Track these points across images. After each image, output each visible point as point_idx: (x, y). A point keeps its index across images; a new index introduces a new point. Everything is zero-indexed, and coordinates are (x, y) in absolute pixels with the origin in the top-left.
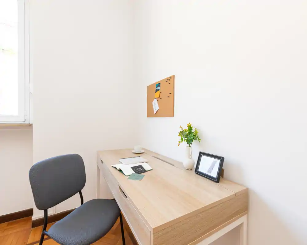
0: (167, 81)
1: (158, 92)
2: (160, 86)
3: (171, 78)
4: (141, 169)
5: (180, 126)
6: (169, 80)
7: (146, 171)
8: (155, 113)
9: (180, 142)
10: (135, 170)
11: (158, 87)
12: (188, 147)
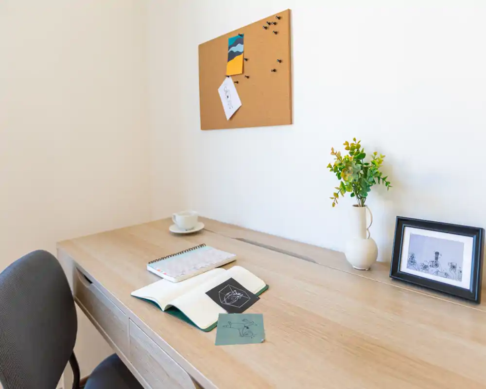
0: (266, 28)
1: (239, 59)
2: (242, 43)
3: (279, 18)
4: (238, 292)
5: (332, 149)
6: (275, 24)
7: (254, 298)
8: (228, 117)
9: (336, 195)
10: (223, 299)
11: (235, 45)
12: (357, 206)
